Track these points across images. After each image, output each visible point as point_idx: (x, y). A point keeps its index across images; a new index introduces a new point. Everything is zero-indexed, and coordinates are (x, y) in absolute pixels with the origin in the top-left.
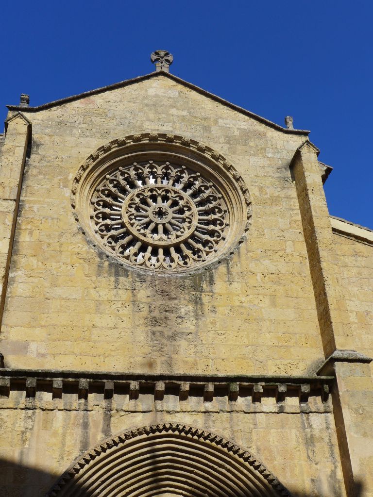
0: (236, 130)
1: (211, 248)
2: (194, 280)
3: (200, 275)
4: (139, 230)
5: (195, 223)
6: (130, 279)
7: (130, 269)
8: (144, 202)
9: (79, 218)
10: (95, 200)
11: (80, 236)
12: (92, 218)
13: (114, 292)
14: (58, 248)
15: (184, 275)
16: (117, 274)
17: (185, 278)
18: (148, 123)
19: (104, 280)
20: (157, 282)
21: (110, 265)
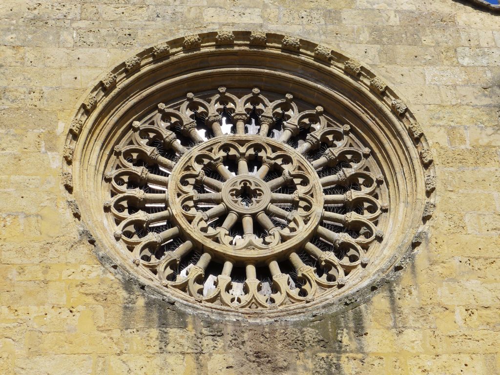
0: (392, 14)
1: (353, 259)
2: (323, 329)
3: (335, 316)
4: (204, 230)
5: (318, 209)
6: (191, 332)
7: (189, 311)
8: (212, 171)
9: (81, 211)
10: (112, 173)
11: (85, 249)
12: (107, 209)
13: (158, 360)
14: (41, 276)
15: (302, 318)
16: (163, 324)
17: (304, 324)
18: (211, 11)
19: (137, 337)
20: (246, 336)
21: (149, 304)
